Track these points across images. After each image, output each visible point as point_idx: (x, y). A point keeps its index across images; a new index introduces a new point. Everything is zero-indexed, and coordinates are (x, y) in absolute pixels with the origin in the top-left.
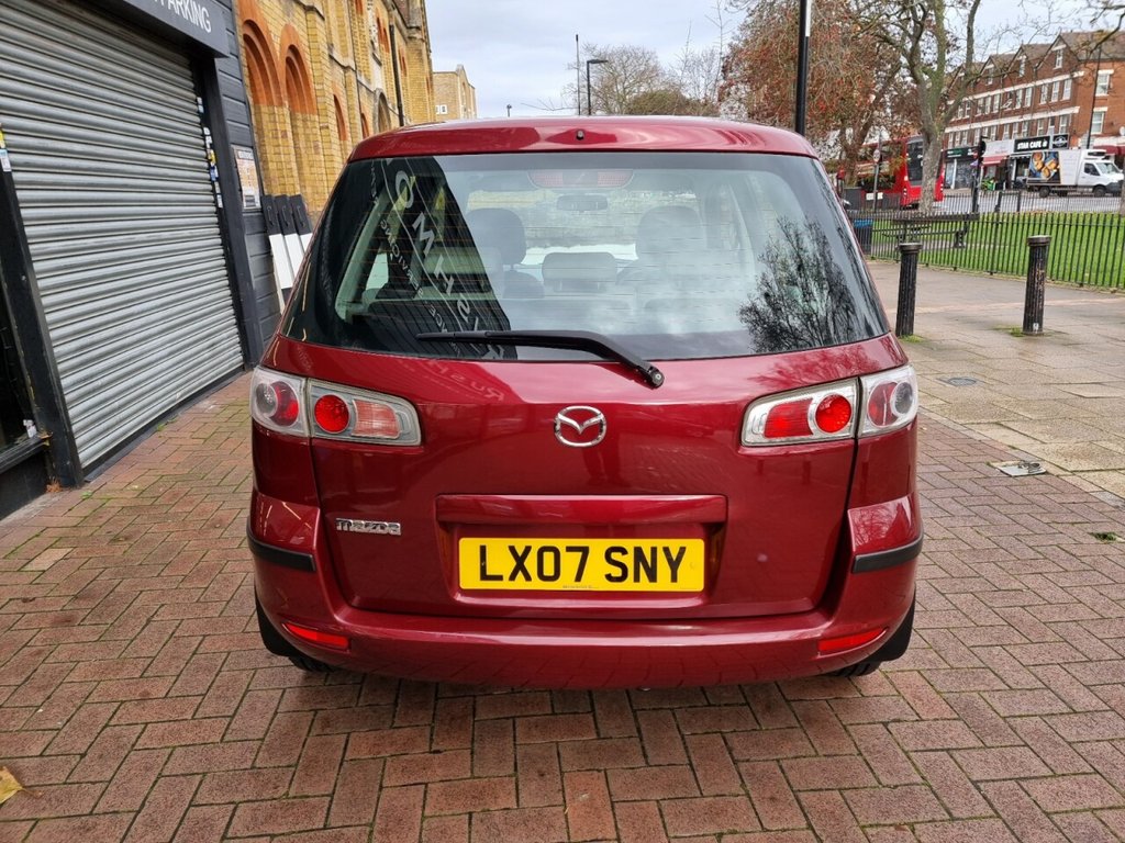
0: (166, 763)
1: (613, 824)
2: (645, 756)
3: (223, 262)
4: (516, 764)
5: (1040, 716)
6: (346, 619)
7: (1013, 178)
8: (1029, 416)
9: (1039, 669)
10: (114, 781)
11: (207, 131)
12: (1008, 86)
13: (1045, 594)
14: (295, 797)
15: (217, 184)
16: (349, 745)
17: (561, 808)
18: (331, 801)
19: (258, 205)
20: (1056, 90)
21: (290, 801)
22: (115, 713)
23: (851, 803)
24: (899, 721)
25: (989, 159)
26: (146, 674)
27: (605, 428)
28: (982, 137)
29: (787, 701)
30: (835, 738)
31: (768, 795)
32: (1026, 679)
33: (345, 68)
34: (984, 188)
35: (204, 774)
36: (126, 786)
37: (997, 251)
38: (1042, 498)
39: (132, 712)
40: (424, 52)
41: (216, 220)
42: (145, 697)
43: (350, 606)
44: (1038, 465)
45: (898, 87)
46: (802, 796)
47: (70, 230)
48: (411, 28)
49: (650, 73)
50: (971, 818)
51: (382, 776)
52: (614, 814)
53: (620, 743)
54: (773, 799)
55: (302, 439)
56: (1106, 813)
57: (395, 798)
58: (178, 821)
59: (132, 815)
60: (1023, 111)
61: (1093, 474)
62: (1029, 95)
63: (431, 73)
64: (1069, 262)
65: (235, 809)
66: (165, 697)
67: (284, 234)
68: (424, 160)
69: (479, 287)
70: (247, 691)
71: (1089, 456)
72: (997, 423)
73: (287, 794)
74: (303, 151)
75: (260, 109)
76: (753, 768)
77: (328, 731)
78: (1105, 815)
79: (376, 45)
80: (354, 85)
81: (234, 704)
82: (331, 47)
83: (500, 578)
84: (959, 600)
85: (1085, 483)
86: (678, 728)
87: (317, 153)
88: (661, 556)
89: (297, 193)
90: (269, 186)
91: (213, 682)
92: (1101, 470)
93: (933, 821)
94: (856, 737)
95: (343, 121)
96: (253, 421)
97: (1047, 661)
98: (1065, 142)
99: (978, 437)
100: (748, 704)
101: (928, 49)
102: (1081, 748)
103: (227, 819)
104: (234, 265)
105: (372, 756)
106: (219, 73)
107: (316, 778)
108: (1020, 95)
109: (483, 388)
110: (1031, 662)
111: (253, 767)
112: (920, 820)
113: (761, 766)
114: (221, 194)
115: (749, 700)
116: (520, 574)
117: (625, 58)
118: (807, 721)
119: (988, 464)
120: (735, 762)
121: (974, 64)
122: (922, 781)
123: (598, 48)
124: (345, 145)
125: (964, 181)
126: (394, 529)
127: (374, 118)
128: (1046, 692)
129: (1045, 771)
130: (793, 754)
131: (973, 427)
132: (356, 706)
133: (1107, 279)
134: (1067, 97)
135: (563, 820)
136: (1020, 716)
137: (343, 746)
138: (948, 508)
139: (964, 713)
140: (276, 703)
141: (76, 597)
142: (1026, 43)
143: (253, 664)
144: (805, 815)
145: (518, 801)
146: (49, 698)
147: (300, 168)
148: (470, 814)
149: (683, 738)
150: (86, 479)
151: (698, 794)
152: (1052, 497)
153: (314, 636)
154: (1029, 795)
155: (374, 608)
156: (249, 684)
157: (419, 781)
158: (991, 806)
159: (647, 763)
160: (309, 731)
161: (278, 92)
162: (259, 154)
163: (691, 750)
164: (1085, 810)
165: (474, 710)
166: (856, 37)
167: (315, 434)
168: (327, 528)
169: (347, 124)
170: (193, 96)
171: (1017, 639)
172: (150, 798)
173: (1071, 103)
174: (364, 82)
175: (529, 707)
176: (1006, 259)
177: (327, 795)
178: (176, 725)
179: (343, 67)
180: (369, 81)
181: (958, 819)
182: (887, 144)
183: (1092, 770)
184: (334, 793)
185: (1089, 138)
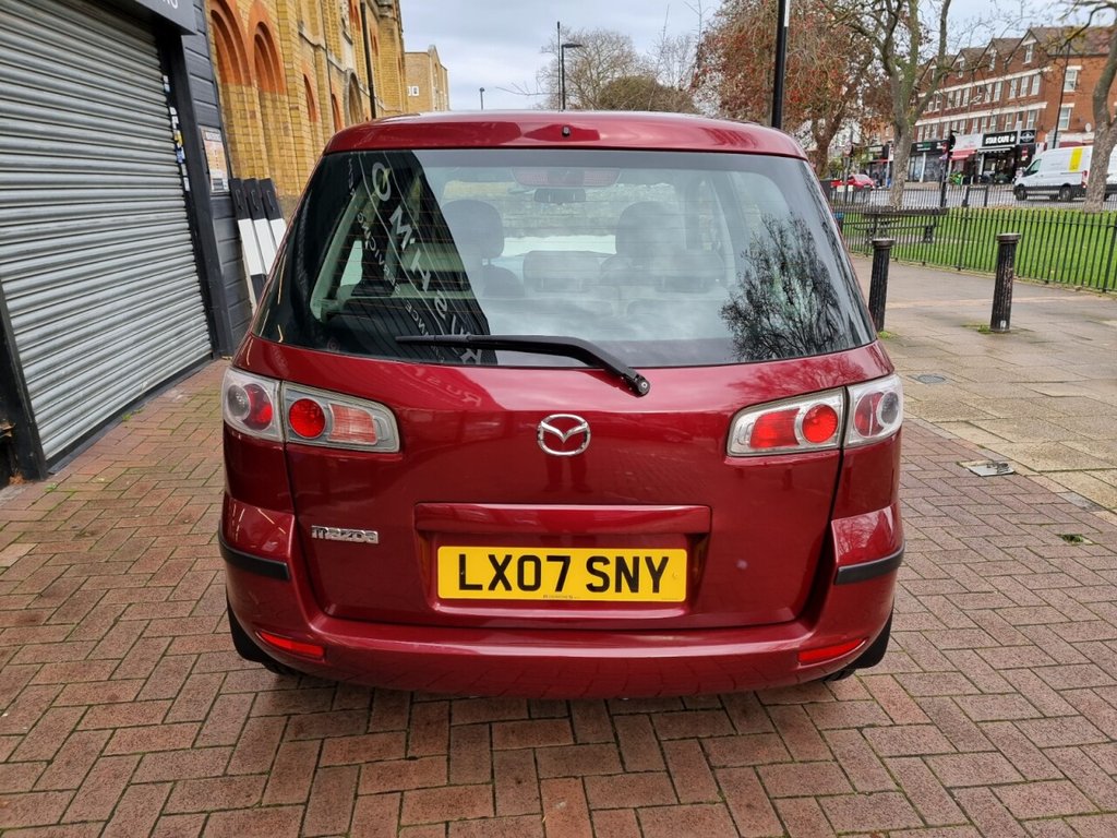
0: (135, 770)
1: (591, 833)
2: (623, 762)
3: (191, 247)
4: (492, 771)
5: (1012, 721)
6: (321, 629)
7: (980, 173)
8: (997, 415)
9: (1009, 672)
10: (82, 789)
11: (173, 111)
12: (979, 80)
13: (1015, 597)
14: (268, 806)
15: (183, 166)
16: (323, 752)
17: (539, 817)
18: (305, 810)
19: (226, 188)
20: (1024, 86)
21: (263, 810)
22: (82, 717)
23: (827, 810)
24: (873, 726)
25: (959, 153)
26: (113, 678)
27: (589, 436)
28: (952, 131)
29: (763, 706)
30: (811, 744)
31: (745, 802)
32: (998, 684)
33: (316, 47)
34: (952, 182)
35: (175, 782)
36: (94, 794)
37: (965, 247)
38: (1011, 499)
39: (100, 717)
40: (396, 31)
41: (183, 203)
42: (113, 701)
43: (326, 614)
44: (1006, 465)
45: (871, 78)
46: (779, 803)
47: (32, 214)
48: (383, 6)
49: (623, 60)
50: (944, 826)
51: (358, 784)
52: (592, 823)
53: (597, 749)
54: (749, 806)
55: (277, 443)
56: (1075, 819)
57: (371, 806)
58: (149, 830)
59: (101, 825)
60: (992, 106)
61: (1061, 474)
62: (998, 89)
63: (403, 53)
64: (1035, 258)
65: (207, 819)
66: (134, 701)
67: (253, 219)
68: (402, 154)
69: (458, 285)
70: (218, 694)
71: (1056, 456)
72: (967, 422)
73: (260, 802)
74: (272, 132)
75: (227, 88)
76: (730, 776)
77: (301, 736)
78: (1075, 822)
79: (347, 23)
80: (325, 64)
81: (206, 708)
82: (300, 24)
83: (479, 587)
84: (930, 602)
85: (1053, 484)
86: (655, 732)
87: (287, 135)
88: (643, 566)
89: (267, 177)
90: (238, 168)
91: (183, 685)
92: (1068, 471)
93: (908, 828)
94: (831, 743)
95: (313, 103)
96: (225, 423)
97: (1017, 665)
98: (1032, 137)
99: (948, 436)
100: (724, 708)
101: (902, 40)
102: (1052, 754)
103: (199, 829)
104: (201, 251)
105: (347, 763)
106: (186, 51)
107: (290, 786)
108: (990, 88)
109: (459, 393)
110: (1002, 666)
111: (225, 775)
112: (895, 827)
113: (737, 773)
114: (188, 176)
115: (726, 704)
116: (500, 584)
117: (599, 43)
118: (782, 726)
119: (958, 463)
120: (712, 768)
121: (946, 57)
122: (897, 788)
123: (572, 32)
124: (315, 126)
125: (932, 175)
126: (371, 537)
127: (345, 98)
128: (1016, 696)
129: (1017, 777)
130: (770, 760)
131: (942, 425)
132: (331, 710)
133: (1073, 277)
134: (1035, 92)
135: (541, 829)
136: (992, 721)
137: (317, 752)
138: (919, 508)
139: (937, 720)
140: (248, 707)
141: (40, 595)
142: (997, 37)
143: (225, 667)
144: (782, 823)
145: (495, 810)
146: (14, 701)
147: (269, 150)
148: (447, 823)
149: (660, 744)
150: (50, 471)
151: (675, 801)
152: (1021, 497)
153: (288, 645)
154: (1002, 802)
155: (351, 616)
156: (221, 687)
157: (395, 789)
158: (965, 813)
159: (624, 770)
160: (282, 737)
161: (247, 71)
162: (227, 135)
163: (668, 756)
164: (1056, 817)
165: (450, 715)
166: (831, 27)
167: (290, 439)
168: (301, 534)
169: (317, 105)
170: (159, 74)
171: (988, 642)
172: (120, 807)
173: (1039, 99)
174: (334, 60)
175: (506, 712)
176: (974, 254)
177: (301, 804)
178: (144, 731)
179: (312, 45)
180: (340, 60)
181: (932, 827)
183: (1063, 776)
184: (308, 801)
185: (1056, 134)
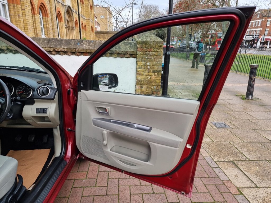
7: (244, 45)
20: (257, 24)
95: (47, 12)
124: (48, 19)
127: (65, 13)
134: (259, 25)
173: (261, 27)
182: (213, 34)
185: (264, 36)
